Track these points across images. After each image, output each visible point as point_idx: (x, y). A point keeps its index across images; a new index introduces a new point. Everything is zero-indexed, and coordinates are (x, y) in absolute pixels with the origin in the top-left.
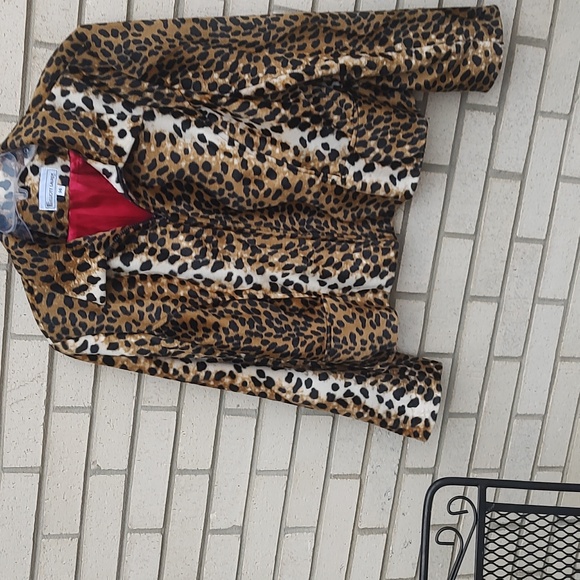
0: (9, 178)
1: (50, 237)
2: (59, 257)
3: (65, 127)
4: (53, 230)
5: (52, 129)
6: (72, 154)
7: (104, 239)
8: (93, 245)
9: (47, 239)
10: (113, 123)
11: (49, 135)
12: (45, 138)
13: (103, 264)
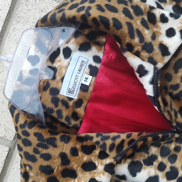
0: (39, 54)
1: (63, 124)
2: (66, 148)
3: (114, 10)
4: (67, 118)
5: (99, 8)
6: (107, 47)
7: (118, 141)
8: (105, 145)
9: (58, 126)
10: (164, 19)
11: (95, 13)
12: (89, 15)
13: (110, 169)
